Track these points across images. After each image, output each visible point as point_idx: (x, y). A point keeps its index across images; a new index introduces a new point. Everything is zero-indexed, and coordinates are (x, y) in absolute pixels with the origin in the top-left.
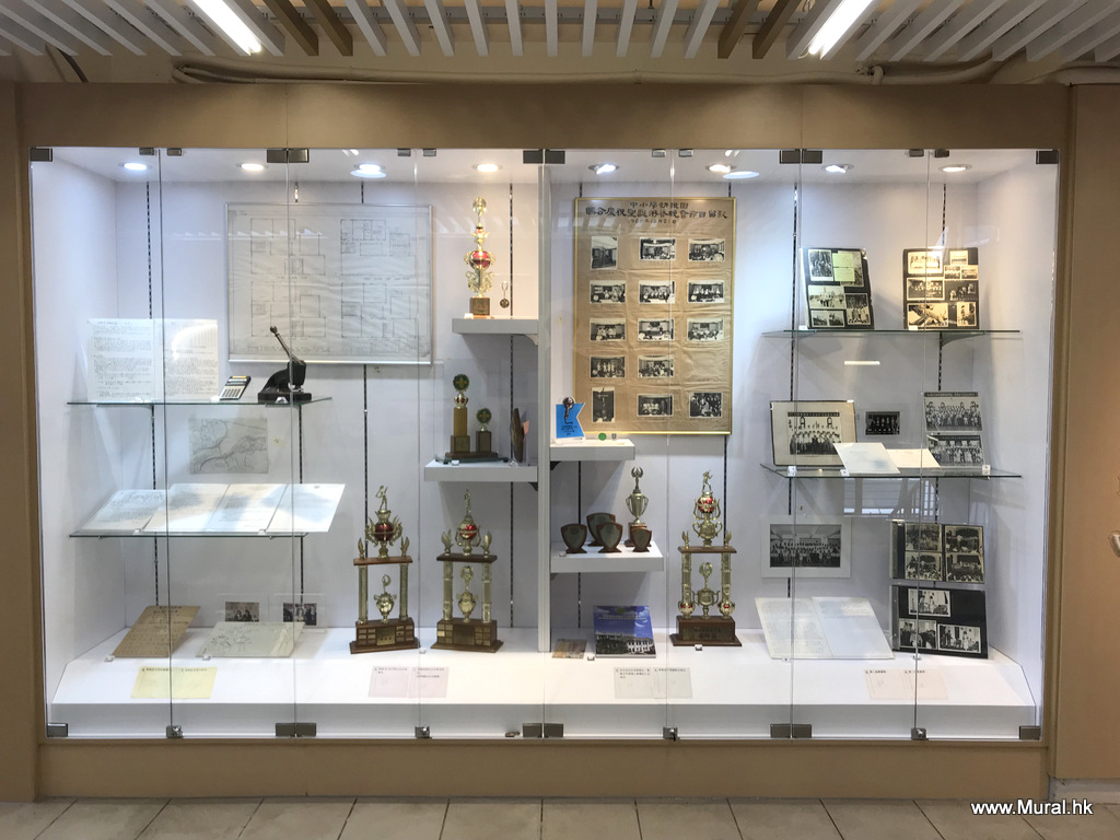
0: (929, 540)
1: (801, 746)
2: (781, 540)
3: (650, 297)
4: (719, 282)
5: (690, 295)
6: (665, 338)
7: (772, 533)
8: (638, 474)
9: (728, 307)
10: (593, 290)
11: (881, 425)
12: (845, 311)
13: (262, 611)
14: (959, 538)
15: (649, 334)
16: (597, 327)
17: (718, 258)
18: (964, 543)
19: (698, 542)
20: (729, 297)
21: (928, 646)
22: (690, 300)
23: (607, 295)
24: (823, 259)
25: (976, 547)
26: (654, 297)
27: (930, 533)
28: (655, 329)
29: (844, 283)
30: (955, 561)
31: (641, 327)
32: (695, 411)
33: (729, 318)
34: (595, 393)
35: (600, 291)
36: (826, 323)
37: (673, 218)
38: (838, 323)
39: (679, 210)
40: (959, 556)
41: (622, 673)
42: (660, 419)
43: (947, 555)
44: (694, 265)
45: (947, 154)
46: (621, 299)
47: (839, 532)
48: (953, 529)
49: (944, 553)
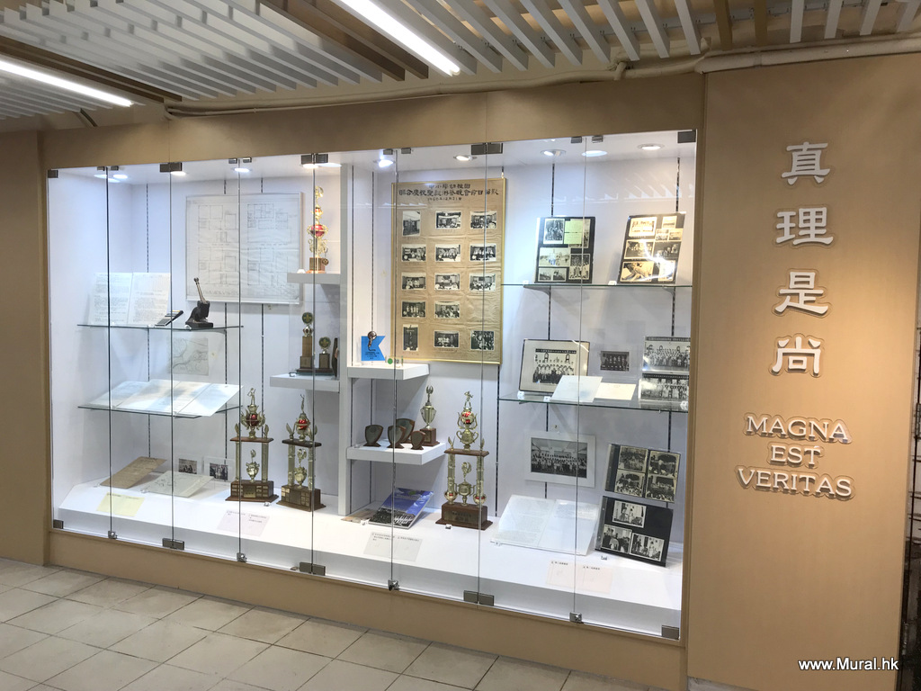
0: (637, 461)
1: (485, 611)
2: (540, 451)
3: (443, 256)
4: (492, 245)
5: (471, 256)
6: (454, 288)
7: (532, 444)
8: (430, 391)
9: (499, 265)
10: (404, 252)
11: (614, 363)
12: (568, 268)
13: (199, 467)
14: (660, 462)
15: (442, 285)
16: (406, 279)
17: (492, 226)
18: (663, 467)
19: (460, 446)
20: (499, 257)
21: (622, 550)
22: (471, 259)
23: (413, 256)
24: (557, 226)
25: (673, 472)
26: (446, 257)
27: (639, 456)
28: (447, 281)
29: (571, 245)
30: (654, 481)
31: (437, 280)
32: (475, 345)
33: (499, 273)
34: (405, 329)
35: (408, 252)
36: (550, 278)
37: (460, 196)
38: (561, 278)
39: (463, 190)
40: (658, 478)
41: (376, 536)
42: (450, 350)
43: (649, 476)
44: (474, 232)
45: (602, 140)
46: (423, 258)
47: (586, 449)
48: (657, 454)
49: (646, 474)
